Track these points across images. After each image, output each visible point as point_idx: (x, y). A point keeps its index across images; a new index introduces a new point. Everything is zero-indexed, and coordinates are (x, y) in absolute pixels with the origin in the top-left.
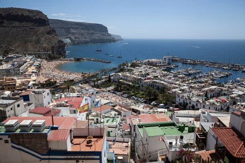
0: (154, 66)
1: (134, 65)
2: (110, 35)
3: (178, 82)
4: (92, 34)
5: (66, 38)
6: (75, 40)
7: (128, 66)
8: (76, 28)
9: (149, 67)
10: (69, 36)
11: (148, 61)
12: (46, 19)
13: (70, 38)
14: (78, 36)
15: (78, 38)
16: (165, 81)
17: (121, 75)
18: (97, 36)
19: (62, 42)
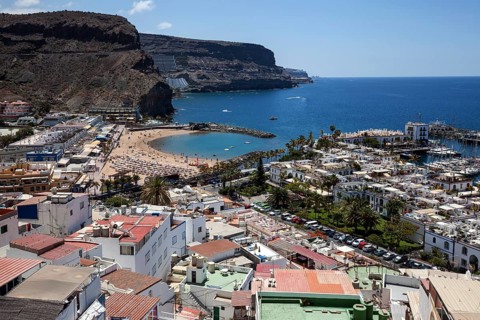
0: (377, 147)
1: (325, 144)
2: (280, 70)
3: (435, 192)
4: (239, 68)
5: (179, 77)
6: (199, 81)
7: (311, 146)
8: (201, 55)
9: (363, 148)
10: (185, 72)
11: (366, 134)
12: (134, 35)
13: (186, 77)
14: (205, 73)
15: (204, 77)
16: (402, 189)
17: (289, 166)
18: (249, 72)
19: (166, 86)
